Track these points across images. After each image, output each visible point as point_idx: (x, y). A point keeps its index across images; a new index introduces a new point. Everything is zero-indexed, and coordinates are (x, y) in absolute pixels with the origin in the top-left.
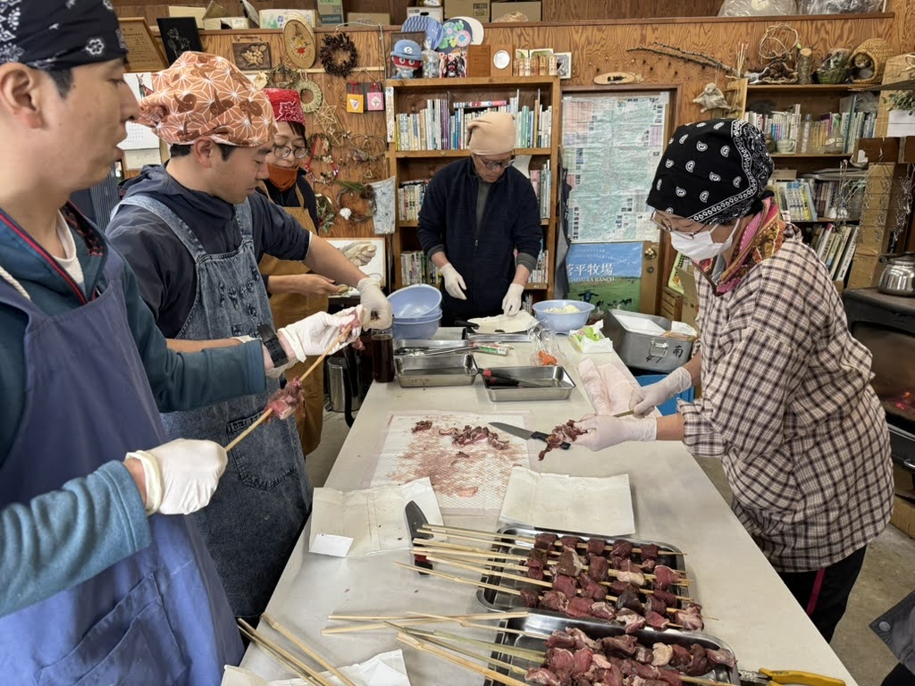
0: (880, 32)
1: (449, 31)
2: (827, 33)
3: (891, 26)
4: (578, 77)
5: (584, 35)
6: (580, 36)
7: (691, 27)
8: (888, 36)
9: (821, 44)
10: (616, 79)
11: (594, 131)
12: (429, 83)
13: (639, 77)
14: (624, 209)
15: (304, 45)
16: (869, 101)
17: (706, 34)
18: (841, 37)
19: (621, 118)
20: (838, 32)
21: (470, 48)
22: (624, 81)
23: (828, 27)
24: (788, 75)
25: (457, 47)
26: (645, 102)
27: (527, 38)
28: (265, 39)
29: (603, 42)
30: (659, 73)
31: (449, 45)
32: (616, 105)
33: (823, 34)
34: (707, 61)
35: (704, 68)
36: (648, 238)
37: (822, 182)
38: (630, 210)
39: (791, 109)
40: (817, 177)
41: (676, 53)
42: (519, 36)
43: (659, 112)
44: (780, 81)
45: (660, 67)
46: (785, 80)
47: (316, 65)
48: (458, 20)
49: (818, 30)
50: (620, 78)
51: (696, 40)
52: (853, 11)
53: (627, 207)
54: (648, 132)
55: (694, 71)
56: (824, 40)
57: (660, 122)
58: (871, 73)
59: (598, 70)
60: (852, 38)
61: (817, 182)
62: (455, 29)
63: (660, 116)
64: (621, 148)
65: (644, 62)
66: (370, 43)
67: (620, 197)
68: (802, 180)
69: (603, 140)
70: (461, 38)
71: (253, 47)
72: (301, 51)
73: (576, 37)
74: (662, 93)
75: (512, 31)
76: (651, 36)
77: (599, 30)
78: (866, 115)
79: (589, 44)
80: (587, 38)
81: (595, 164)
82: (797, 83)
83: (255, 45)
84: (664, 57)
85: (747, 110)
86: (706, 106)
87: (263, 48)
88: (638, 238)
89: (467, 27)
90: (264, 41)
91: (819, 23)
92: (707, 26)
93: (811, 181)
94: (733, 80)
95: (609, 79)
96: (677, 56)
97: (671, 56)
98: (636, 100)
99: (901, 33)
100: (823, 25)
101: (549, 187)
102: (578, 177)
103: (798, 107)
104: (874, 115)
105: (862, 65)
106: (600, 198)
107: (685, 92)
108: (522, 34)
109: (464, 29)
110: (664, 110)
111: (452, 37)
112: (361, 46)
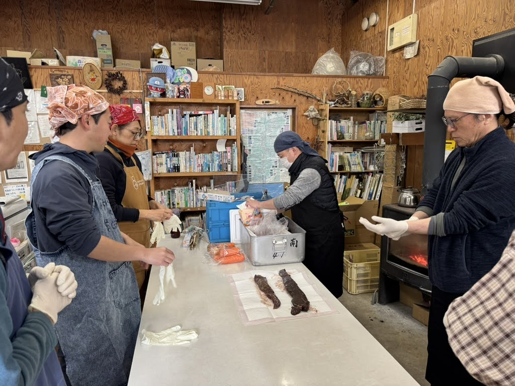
0: (384, 85)
1: (179, 74)
2: (361, 84)
3: (388, 83)
4: (248, 100)
5: (250, 80)
6: (248, 80)
7: (301, 78)
8: (387, 86)
9: (359, 89)
10: (266, 102)
11: (257, 128)
12: (170, 101)
13: (277, 102)
14: (273, 167)
15: (95, 77)
16: (382, 116)
17: (308, 82)
18: (367, 86)
19: (269, 121)
20: (366, 84)
21: (191, 83)
22: (270, 103)
23: (362, 81)
24: (346, 103)
25: (183, 82)
26: (281, 114)
27: (221, 80)
28: (70, 72)
29: (259, 84)
30: (287, 100)
31: (179, 81)
32: (267, 115)
33: (360, 84)
34: (309, 95)
35: (307, 98)
36: (285, 181)
37: (365, 153)
38: (276, 167)
39: (349, 119)
40: (363, 150)
41: (294, 91)
42: (217, 79)
43: (287, 119)
44: (343, 106)
45: (287, 98)
46: (346, 105)
47: (102, 88)
48: (184, 69)
49: (357, 83)
50: (268, 102)
51: (303, 84)
52: (372, 74)
53: (275, 165)
54: (283, 129)
55: (304, 99)
56: (361, 87)
57: (288, 124)
58: (382, 103)
59: (257, 98)
60: (372, 87)
61: (362, 153)
62: (182, 73)
63: (288, 121)
64: (270, 136)
65: (280, 94)
66: (134, 77)
67: (271, 160)
68: (356, 152)
69: (261, 132)
70: (186, 78)
71: (63, 76)
72: (93, 80)
73: (246, 81)
74: (288, 110)
75: (212, 76)
76: (282, 82)
77: (257, 78)
78: (382, 122)
79: (252, 84)
80: (251, 82)
81: (258, 144)
82: (350, 107)
83: (64, 75)
84: (289, 92)
85: (329, 119)
86: (310, 116)
87: (69, 77)
88: (281, 181)
89: (189, 72)
90: (70, 73)
91: (358, 79)
92: (308, 79)
93: (360, 152)
94: (322, 104)
95: (263, 102)
96: (295, 92)
97: (292, 92)
98: (276, 113)
99: (393, 85)
100: (359, 80)
101: (236, 155)
102: (250, 150)
103: (352, 118)
104: (385, 122)
105: (378, 99)
106: (261, 161)
107: (299, 109)
108: (218, 77)
109: (187, 73)
110: (290, 118)
111: (181, 77)
112: (129, 79)
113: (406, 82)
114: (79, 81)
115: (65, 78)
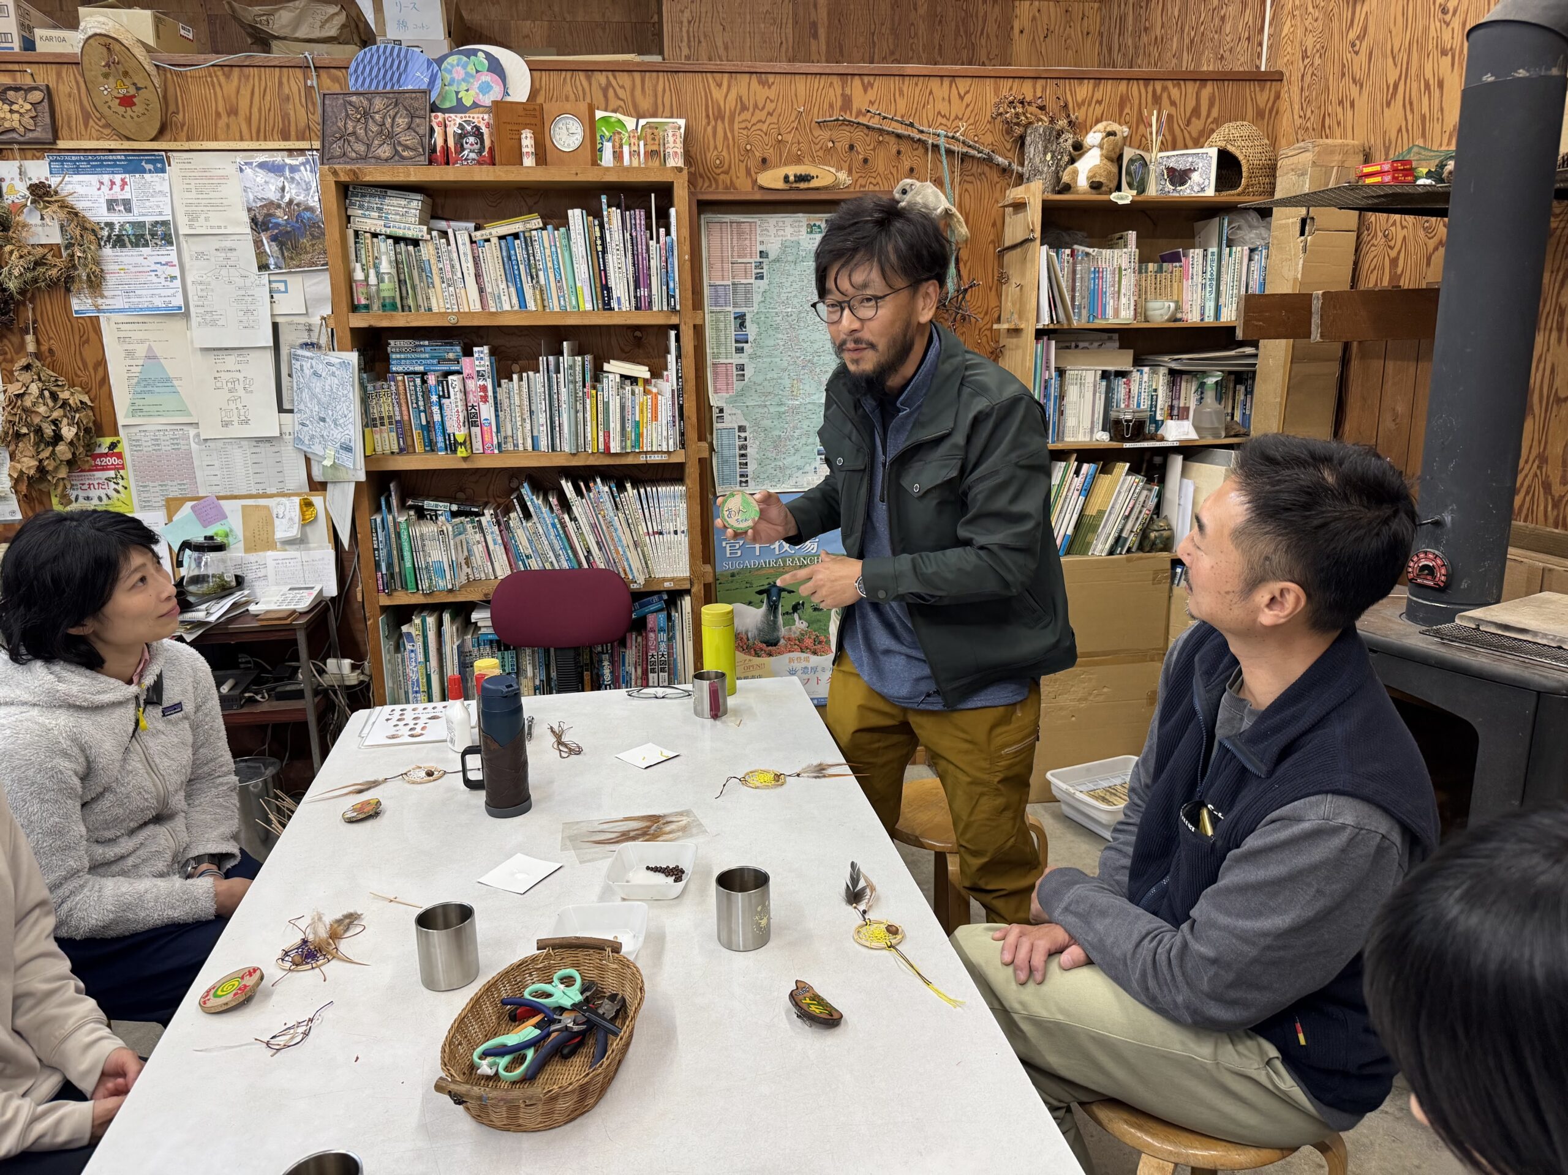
0: (1262, 105)
1: (459, 73)
2: (1173, 103)
3: (1278, 96)
4: (727, 172)
5: (732, 95)
6: (724, 93)
7: (934, 84)
8: (1273, 112)
10: (801, 178)
11: (766, 281)
13: (842, 176)
15: (132, 91)
16: (1251, 227)
17: (962, 98)
18: (1196, 112)
20: (1191, 104)
21: (499, 108)
22: (814, 184)
23: (1175, 92)
27: (620, 92)
29: (770, 107)
30: (881, 169)
31: (459, 100)
32: (804, 230)
33: (1166, 106)
34: (966, 150)
35: (961, 162)
39: (1120, 242)
41: (908, 131)
42: (604, 90)
45: (882, 159)
48: (475, 52)
49: (1156, 99)
50: (806, 178)
51: (943, 107)
56: (1169, 118)
59: (764, 161)
62: (471, 69)
65: (851, 147)
66: (286, 90)
69: (783, 296)
70: (485, 88)
72: (127, 101)
73: (718, 94)
75: (589, 79)
76: (860, 99)
77: (762, 83)
78: (1252, 252)
79: (744, 108)
80: (740, 98)
81: (771, 342)
83: (17, 89)
84: (888, 139)
85: (1043, 242)
87: (37, 96)
89: (496, 67)
90: (40, 82)
91: (1158, 86)
92: (963, 85)
94: (1016, 185)
95: (786, 178)
96: (912, 139)
97: (899, 136)
99: (1297, 107)
100: (1164, 89)
102: (741, 367)
104: (1263, 252)
106: (783, 409)
108: (609, 84)
109: (490, 70)
111: (464, 86)
112: (268, 98)
113: (1354, 90)
114: (78, 107)
115: (21, 101)
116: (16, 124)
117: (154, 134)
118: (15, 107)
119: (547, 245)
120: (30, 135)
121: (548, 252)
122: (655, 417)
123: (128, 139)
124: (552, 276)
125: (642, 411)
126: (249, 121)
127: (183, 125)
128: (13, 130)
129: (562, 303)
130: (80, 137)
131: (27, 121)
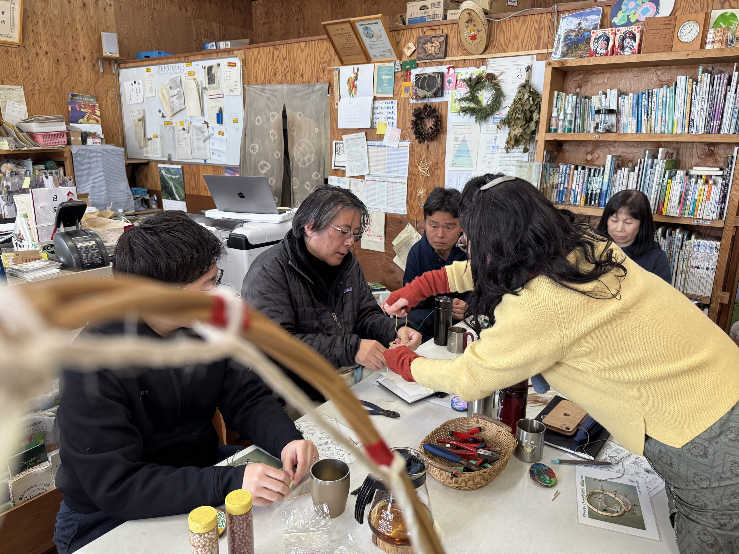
1: (631, 5)
15: (476, 33)
70: (645, 12)
71: (433, 39)
72: (473, 38)
83: (436, 36)
87: (442, 39)
90: (445, 32)
111: (633, 12)
112: (533, 30)
114: (456, 42)
115: (436, 42)
116: (433, 52)
117: (482, 51)
118: (434, 44)
119: (661, 96)
120: (437, 56)
121: (661, 100)
122: (708, 199)
123: (472, 54)
124: (660, 114)
125: (700, 194)
126: (522, 42)
127: (495, 46)
128: (431, 54)
129: (663, 129)
130: (455, 55)
131: (437, 49)
